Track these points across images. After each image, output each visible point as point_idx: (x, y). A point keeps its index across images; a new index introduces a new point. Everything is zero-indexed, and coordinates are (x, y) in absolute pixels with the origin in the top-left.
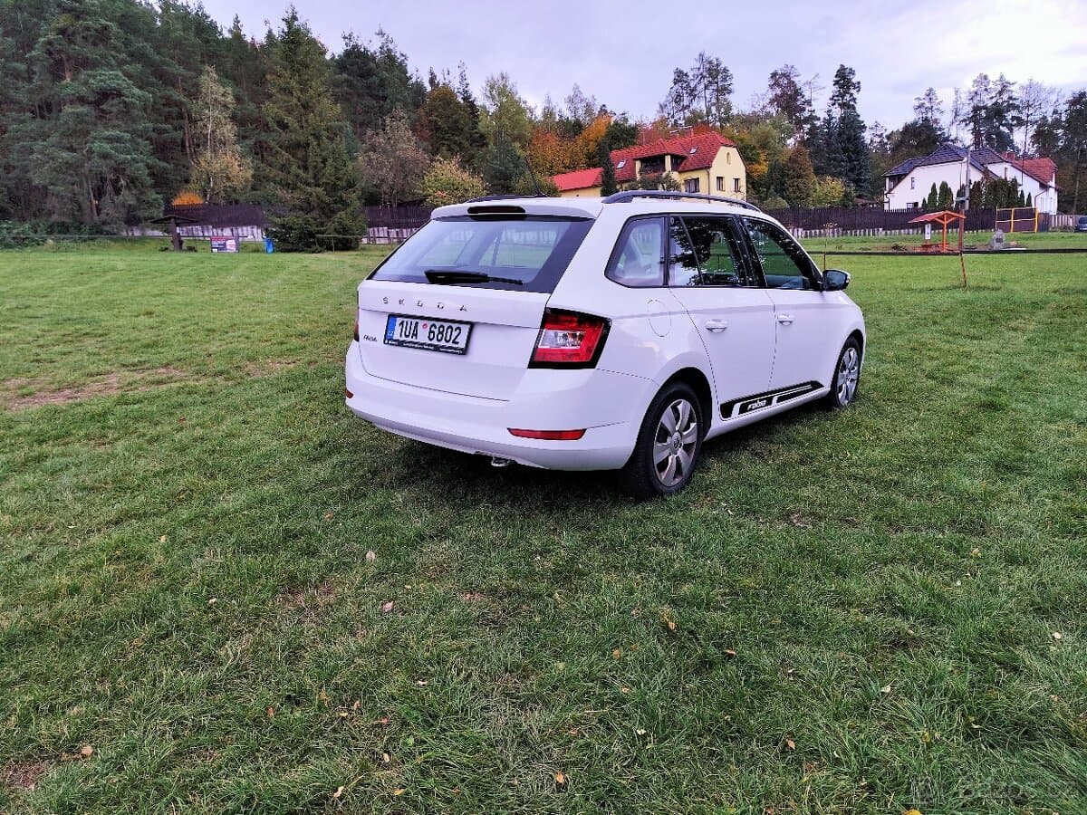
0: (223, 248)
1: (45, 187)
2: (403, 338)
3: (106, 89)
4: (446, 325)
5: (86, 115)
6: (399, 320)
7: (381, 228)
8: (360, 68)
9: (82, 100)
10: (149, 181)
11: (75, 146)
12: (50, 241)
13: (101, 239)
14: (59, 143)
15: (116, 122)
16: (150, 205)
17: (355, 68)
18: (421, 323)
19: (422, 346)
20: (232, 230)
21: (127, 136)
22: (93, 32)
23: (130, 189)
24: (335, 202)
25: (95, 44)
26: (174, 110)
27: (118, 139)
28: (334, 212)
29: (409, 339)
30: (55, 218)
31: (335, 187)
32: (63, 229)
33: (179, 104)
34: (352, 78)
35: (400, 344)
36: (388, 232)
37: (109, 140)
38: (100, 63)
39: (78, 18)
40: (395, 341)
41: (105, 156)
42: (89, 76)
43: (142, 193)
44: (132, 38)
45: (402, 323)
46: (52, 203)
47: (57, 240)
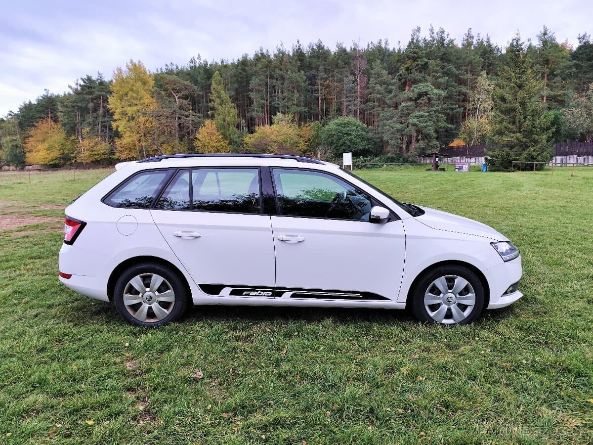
0: (461, 168)
1: (388, 142)
3: (421, 92)
5: (410, 106)
7: (572, 156)
8: (587, 55)
9: (410, 99)
10: (435, 135)
11: (404, 121)
12: (385, 166)
13: (407, 165)
14: (397, 121)
15: (424, 108)
16: (432, 147)
17: (584, 56)
20: (476, 159)
21: (426, 114)
22: (420, 66)
23: (424, 140)
24: (531, 141)
25: (421, 72)
26: (462, 97)
27: (422, 116)
28: (527, 147)
30: (389, 155)
31: (531, 132)
32: (392, 160)
33: (465, 95)
34: (580, 62)
36: (577, 159)
37: (418, 117)
38: (421, 80)
39: (415, 61)
41: (414, 125)
42: (415, 87)
43: (430, 141)
44: (446, 64)
46: (390, 148)
47: (388, 165)
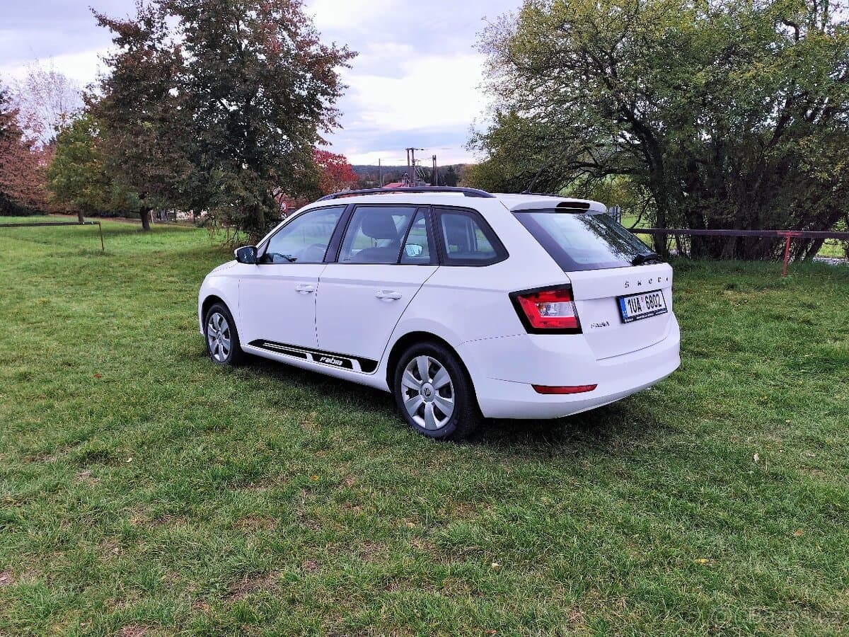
2: (634, 314)
4: (651, 294)
6: (626, 300)
18: (639, 297)
19: (646, 315)
29: (638, 313)
35: (635, 318)
40: (631, 317)
45: (629, 301)
